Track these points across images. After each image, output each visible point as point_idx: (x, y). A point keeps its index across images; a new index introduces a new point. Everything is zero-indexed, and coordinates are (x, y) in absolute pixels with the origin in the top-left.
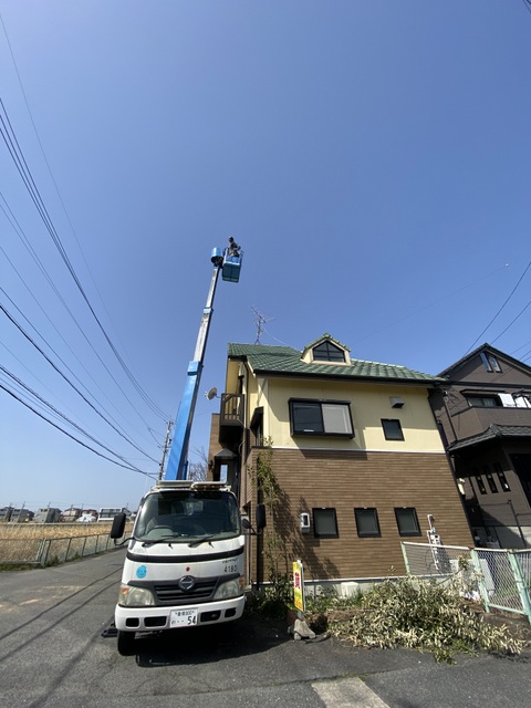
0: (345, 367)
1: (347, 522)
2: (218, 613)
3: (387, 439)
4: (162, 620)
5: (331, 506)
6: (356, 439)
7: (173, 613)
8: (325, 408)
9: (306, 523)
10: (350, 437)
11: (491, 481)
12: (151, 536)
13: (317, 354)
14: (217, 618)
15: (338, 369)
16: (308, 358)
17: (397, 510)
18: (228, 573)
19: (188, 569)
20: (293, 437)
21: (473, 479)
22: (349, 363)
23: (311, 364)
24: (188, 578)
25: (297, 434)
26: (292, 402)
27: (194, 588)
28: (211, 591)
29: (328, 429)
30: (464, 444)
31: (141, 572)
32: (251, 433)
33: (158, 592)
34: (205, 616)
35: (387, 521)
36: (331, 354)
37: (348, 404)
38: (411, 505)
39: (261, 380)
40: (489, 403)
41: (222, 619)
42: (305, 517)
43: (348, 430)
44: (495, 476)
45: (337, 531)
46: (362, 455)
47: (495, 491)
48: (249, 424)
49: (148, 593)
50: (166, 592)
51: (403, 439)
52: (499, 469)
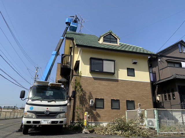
0: (117, 46)
1: (108, 104)
2: (57, 122)
3: (128, 76)
4: (39, 122)
5: (102, 98)
6: (115, 75)
7: (42, 121)
8: (104, 62)
9: (92, 103)
10: (113, 74)
11: (169, 96)
12: (35, 98)
13: (105, 39)
14: (57, 123)
15: (113, 46)
16: (101, 41)
17: (127, 101)
18: (61, 111)
19: (47, 109)
20: (90, 72)
21: (163, 95)
22: (118, 44)
23: (102, 44)
24: (47, 111)
25: (92, 71)
26: (91, 59)
27: (49, 114)
28: (55, 116)
29: (104, 70)
30: (162, 81)
31: (31, 108)
32: (74, 71)
33: (37, 114)
34: (53, 122)
35: (123, 104)
36: (111, 40)
37: (114, 61)
38: (133, 100)
39: (79, 49)
40: (177, 65)
41: (58, 124)
42: (92, 101)
43: (113, 71)
44: (171, 94)
45: (104, 107)
46: (117, 81)
47: (170, 99)
48: (73, 68)
49: (34, 114)
50: (40, 115)
51: (134, 76)
52: (173, 91)
